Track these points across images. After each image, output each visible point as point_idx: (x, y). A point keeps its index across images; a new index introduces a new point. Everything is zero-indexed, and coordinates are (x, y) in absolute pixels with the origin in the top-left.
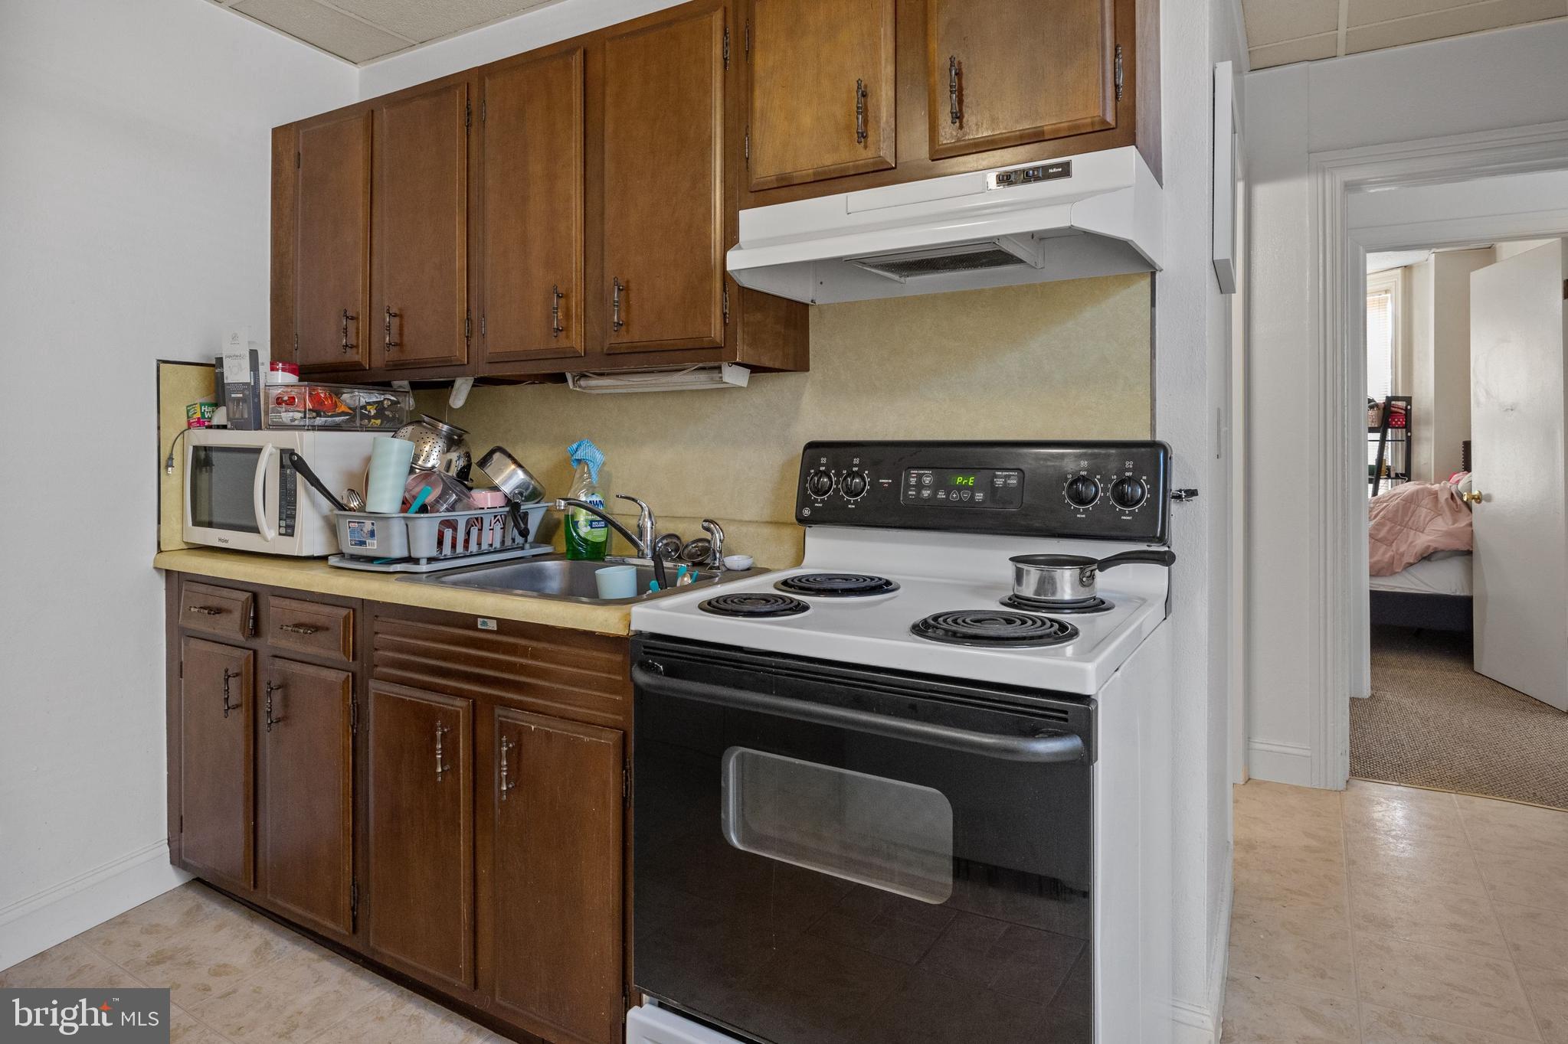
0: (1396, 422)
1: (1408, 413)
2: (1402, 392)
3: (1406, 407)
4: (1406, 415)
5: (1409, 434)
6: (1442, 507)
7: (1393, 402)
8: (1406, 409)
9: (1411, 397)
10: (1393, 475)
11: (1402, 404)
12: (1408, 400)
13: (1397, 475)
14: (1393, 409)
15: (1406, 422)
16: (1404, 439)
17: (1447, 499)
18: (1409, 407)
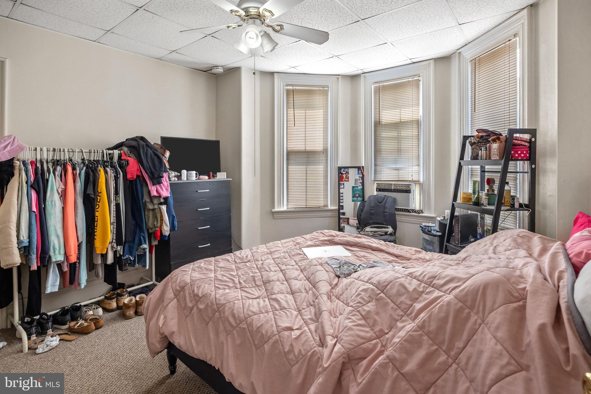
0: (519, 155)
1: (532, 146)
2: (528, 126)
3: (530, 140)
4: (530, 147)
5: (533, 166)
6: (529, 345)
7: (515, 135)
8: (530, 142)
9: (536, 130)
10: (517, 206)
11: (527, 136)
12: (533, 132)
13: (521, 205)
14: (516, 142)
15: (530, 154)
16: (529, 171)
17: (542, 328)
18: (533, 139)
